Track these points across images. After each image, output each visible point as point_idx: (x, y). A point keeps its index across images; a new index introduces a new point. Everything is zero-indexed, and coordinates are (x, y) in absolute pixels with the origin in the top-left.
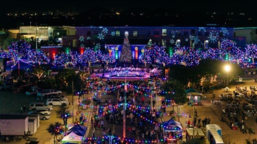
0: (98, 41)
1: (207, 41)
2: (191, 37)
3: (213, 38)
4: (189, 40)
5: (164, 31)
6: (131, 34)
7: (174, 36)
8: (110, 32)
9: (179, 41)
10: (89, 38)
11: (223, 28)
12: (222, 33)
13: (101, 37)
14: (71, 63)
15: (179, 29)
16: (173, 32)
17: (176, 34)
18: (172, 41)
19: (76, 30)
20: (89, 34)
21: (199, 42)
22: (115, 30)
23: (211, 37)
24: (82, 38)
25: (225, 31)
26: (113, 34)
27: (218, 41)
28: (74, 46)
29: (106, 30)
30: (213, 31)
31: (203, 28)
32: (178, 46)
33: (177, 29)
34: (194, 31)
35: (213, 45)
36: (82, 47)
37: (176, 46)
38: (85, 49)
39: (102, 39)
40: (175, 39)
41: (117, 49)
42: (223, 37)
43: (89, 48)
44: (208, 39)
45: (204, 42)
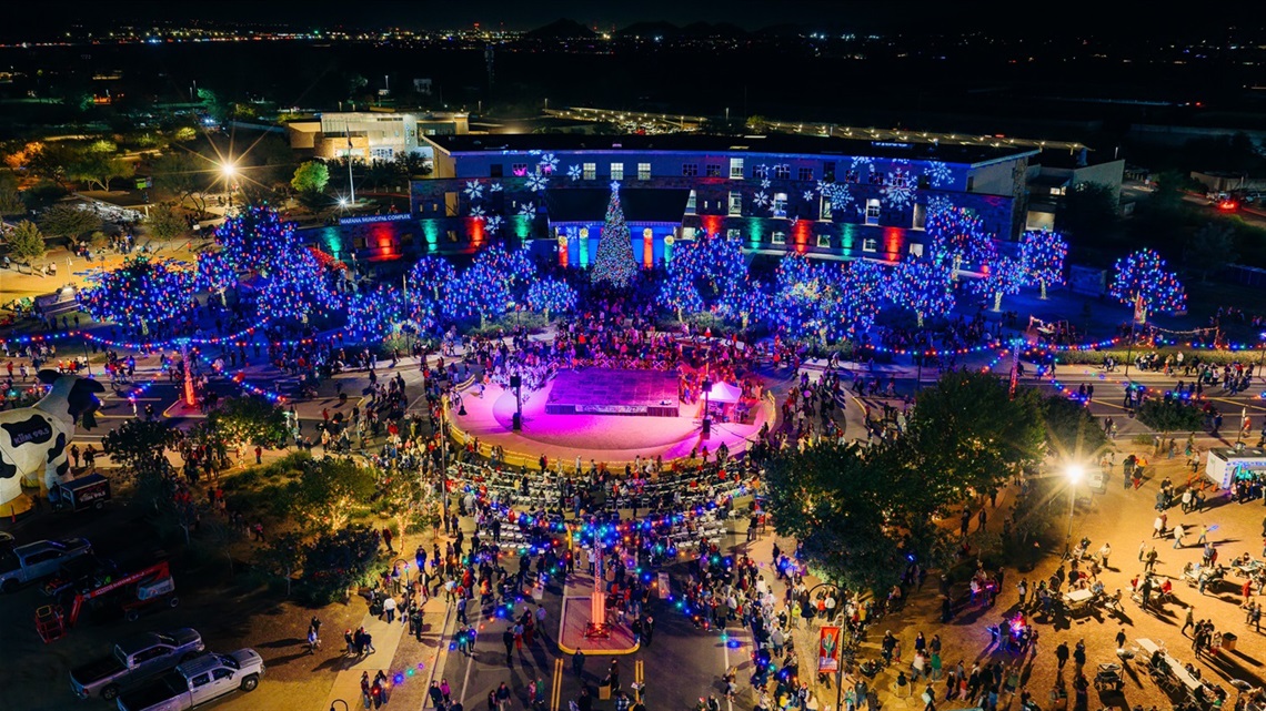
0: (527, 196)
1: (875, 202)
2: (824, 187)
3: (898, 192)
4: (817, 195)
5: (735, 163)
6: (630, 172)
7: (766, 183)
8: (563, 167)
9: (782, 196)
10: (496, 187)
11: (934, 164)
12: (930, 178)
13: (536, 183)
15: (785, 160)
16: (764, 168)
17: (774, 176)
18: (760, 199)
19: (454, 161)
20: (497, 172)
21: (850, 206)
22: (581, 161)
23: (890, 189)
24: (474, 189)
25: (939, 170)
26: (574, 172)
27: (912, 203)
28: (449, 213)
29: (550, 160)
30: (899, 171)
31: (867, 160)
32: (778, 214)
33: (778, 160)
34: (830, 166)
35: (894, 217)
36: (477, 214)
37: (772, 214)
38: (486, 223)
39: (539, 191)
40: (771, 193)
41: (584, 234)
42: (934, 192)
43: (498, 219)
44: (879, 197)
45: (863, 206)
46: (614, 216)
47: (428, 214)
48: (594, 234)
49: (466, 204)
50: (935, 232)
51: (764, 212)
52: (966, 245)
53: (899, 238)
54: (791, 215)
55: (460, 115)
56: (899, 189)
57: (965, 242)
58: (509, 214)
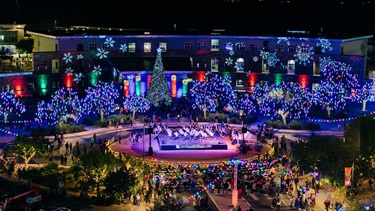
0: (97, 61)
1: (292, 62)
2: (264, 54)
3: (303, 56)
4: (260, 59)
5: (214, 42)
7: (232, 53)
8: (117, 45)
9: (241, 60)
10: (80, 57)
11: (321, 40)
12: (320, 48)
13: (102, 54)
14: (72, 116)
15: (242, 40)
17: (236, 49)
18: (229, 61)
19: (57, 42)
20: (80, 49)
21: (278, 64)
22: (127, 42)
23: (299, 54)
24: (68, 58)
25: (325, 43)
26: (123, 48)
27: (312, 62)
28: (54, 71)
29: (110, 41)
30: (303, 45)
31: (285, 39)
32: (239, 69)
33: (238, 40)
34: (266, 43)
35: (303, 69)
36: (69, 72)
37: (236, 69)
38: (74, 77)
39: (104, 58)
40: (235, 58)
41: (138, 79)
42: (323, 55)
43: (81, 74)
44: (294, 59)
45: (286, 64)
46: (159, 67)
47: (42, 72)
48: (144, 79)
49: (63, 66)
50: (328, 75)
51: (231, 69)
52: (344, 80)
53: (307, 80)
54: (246, 70)
55: (19, 26)
56: (304, 54)
57: (344, 78)
58: (87, 71)
